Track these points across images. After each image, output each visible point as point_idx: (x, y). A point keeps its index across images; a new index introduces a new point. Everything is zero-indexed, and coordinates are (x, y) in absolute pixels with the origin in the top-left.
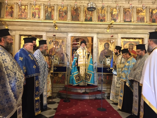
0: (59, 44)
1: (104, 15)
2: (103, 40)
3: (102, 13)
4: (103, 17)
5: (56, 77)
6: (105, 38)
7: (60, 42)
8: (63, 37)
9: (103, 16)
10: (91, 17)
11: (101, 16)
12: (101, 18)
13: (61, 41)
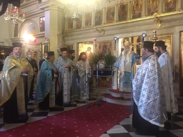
3: (153, 4)
5: (104, 80)
8: (111, 40)
9: (154, 7)
10: (140, 12)
11: (152, 8)
12: (152, 10)
13: (109, 44)
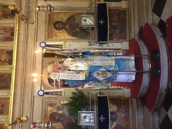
0: (55, 111)
1: (3, 30)
2: (50, 31)
4: (7, 32)
5: (117, 116)
6: (44, 28)
7: (52, 110)
8: (42, 104)
10: (5, 52)
11: (5, 35)
12: (8, 35)
13: (50, 108)
